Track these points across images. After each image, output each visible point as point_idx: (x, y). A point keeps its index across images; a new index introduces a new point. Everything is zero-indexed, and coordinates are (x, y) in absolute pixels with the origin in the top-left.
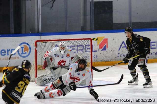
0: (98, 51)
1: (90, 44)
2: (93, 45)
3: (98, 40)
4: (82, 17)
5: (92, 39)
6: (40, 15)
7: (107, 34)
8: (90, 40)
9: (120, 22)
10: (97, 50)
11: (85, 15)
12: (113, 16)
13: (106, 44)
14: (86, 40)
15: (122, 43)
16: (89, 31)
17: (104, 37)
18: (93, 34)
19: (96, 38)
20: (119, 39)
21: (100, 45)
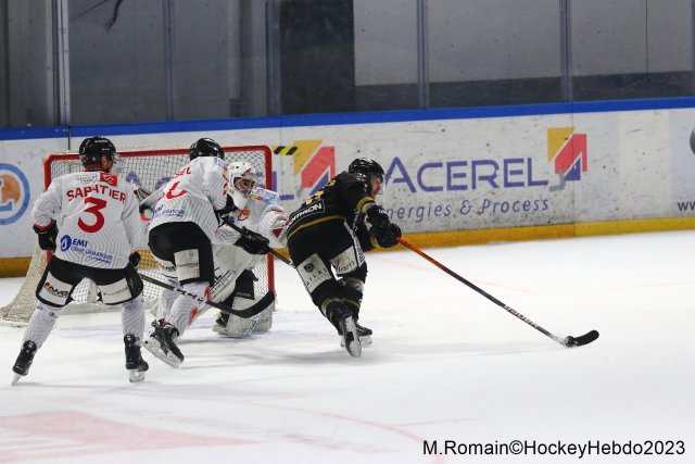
0: (298, 195)
1: (263, 170)
2: (275, 173)
3: (295, 154)
4: (232, 63)
5: (272, 150)
6: (67, 56)
7: (334, 127)
8: (261, 154)
9: (384, 82)
10: (294, 192)
11: (244, 52)
12: (356, 56)
13: (328, 169)
14: (249, 152)
15: (393, 166)
16: (262, 118)
17: (319, 142)
18: (277, 130)
19: (289, 145)
20: (379, 150)
21: (304, 174)
